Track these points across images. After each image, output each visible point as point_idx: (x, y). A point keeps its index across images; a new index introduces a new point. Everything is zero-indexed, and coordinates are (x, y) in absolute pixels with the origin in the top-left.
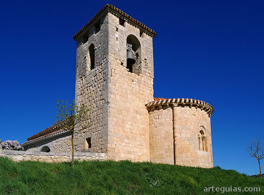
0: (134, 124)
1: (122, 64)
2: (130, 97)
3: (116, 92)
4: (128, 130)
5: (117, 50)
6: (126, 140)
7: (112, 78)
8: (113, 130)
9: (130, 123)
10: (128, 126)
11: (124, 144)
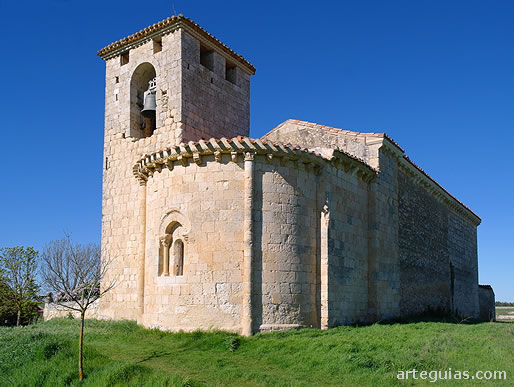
1: (124, 136)
2: (134, 188)
5: (117, 117)
7: (108, 171)
11: (122, 278)
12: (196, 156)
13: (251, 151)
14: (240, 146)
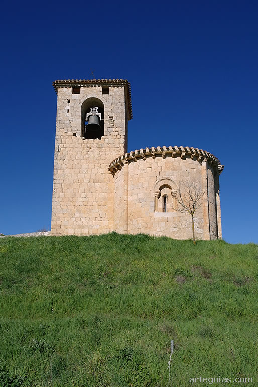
0: (89, 195)
1: (75, 135)
2: (85, 166)
3: (64, 166)
4: (81, 203)
5: (68, 122)
6: (77, 215)
7: (59, 154)
8: (59, 207)
9: (83, 195)
10: (80, 199)
11: (74, 219)
12: (183, 154)
13: (207, 158)
14: (204, 154)
